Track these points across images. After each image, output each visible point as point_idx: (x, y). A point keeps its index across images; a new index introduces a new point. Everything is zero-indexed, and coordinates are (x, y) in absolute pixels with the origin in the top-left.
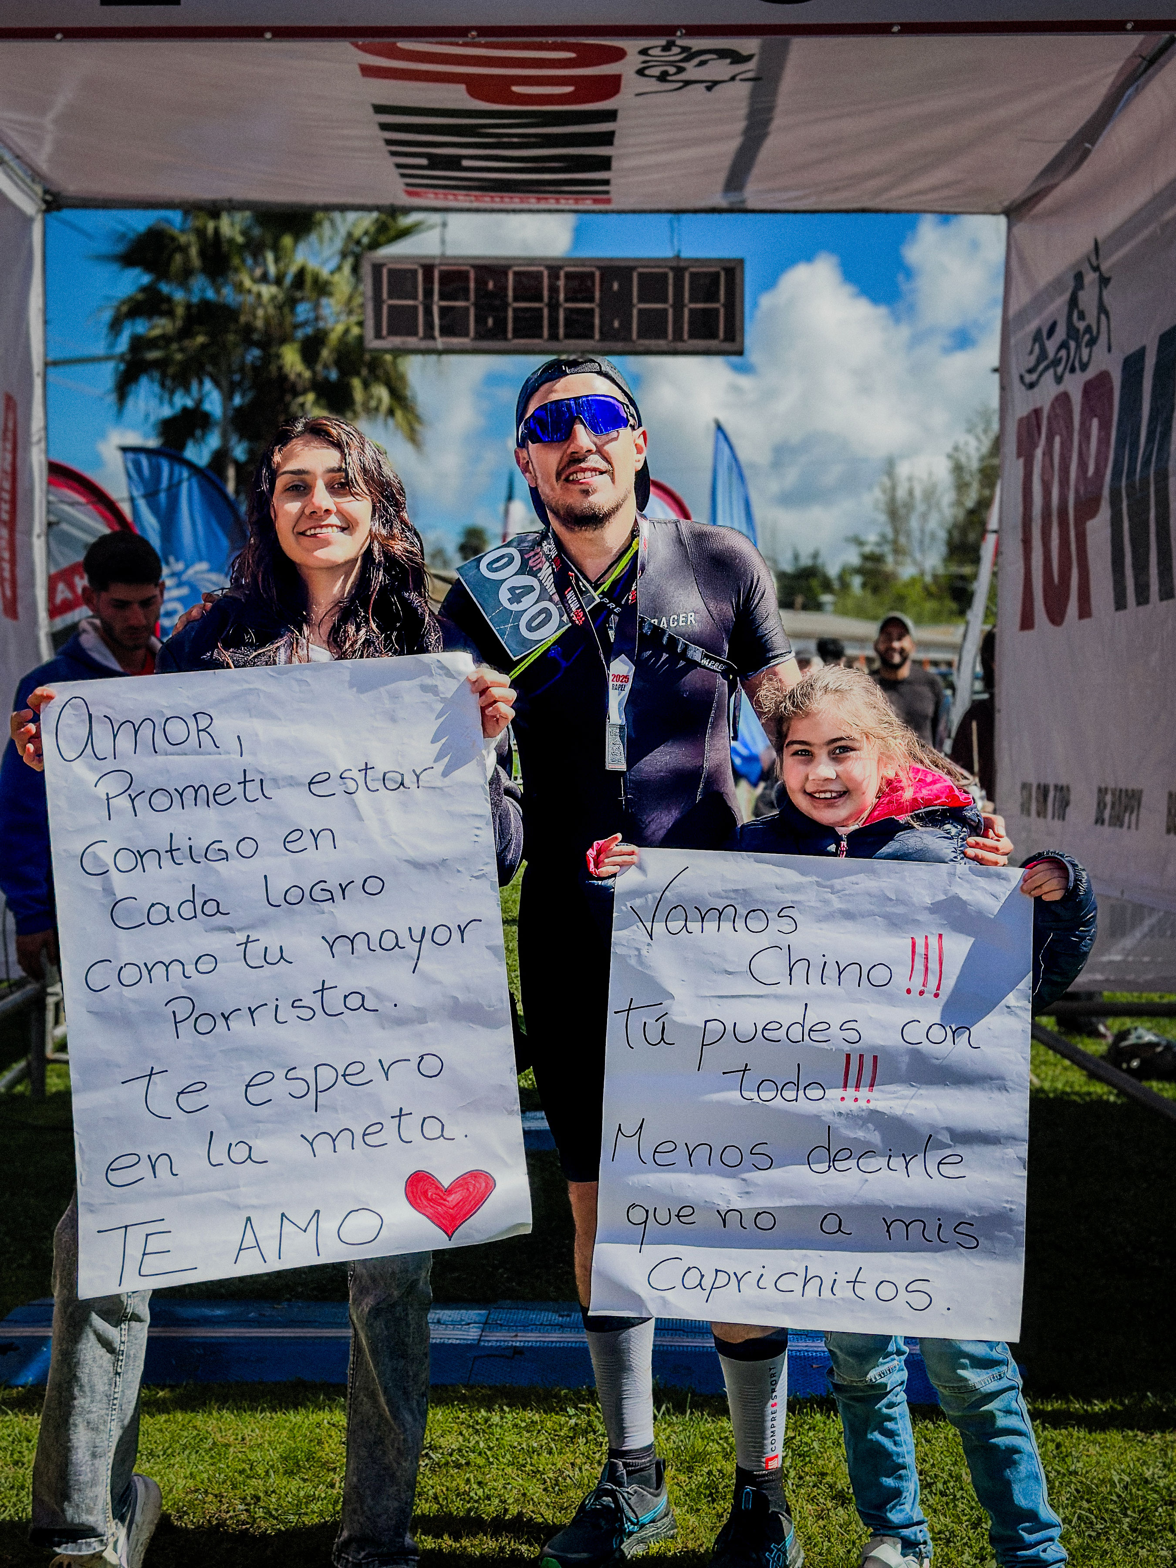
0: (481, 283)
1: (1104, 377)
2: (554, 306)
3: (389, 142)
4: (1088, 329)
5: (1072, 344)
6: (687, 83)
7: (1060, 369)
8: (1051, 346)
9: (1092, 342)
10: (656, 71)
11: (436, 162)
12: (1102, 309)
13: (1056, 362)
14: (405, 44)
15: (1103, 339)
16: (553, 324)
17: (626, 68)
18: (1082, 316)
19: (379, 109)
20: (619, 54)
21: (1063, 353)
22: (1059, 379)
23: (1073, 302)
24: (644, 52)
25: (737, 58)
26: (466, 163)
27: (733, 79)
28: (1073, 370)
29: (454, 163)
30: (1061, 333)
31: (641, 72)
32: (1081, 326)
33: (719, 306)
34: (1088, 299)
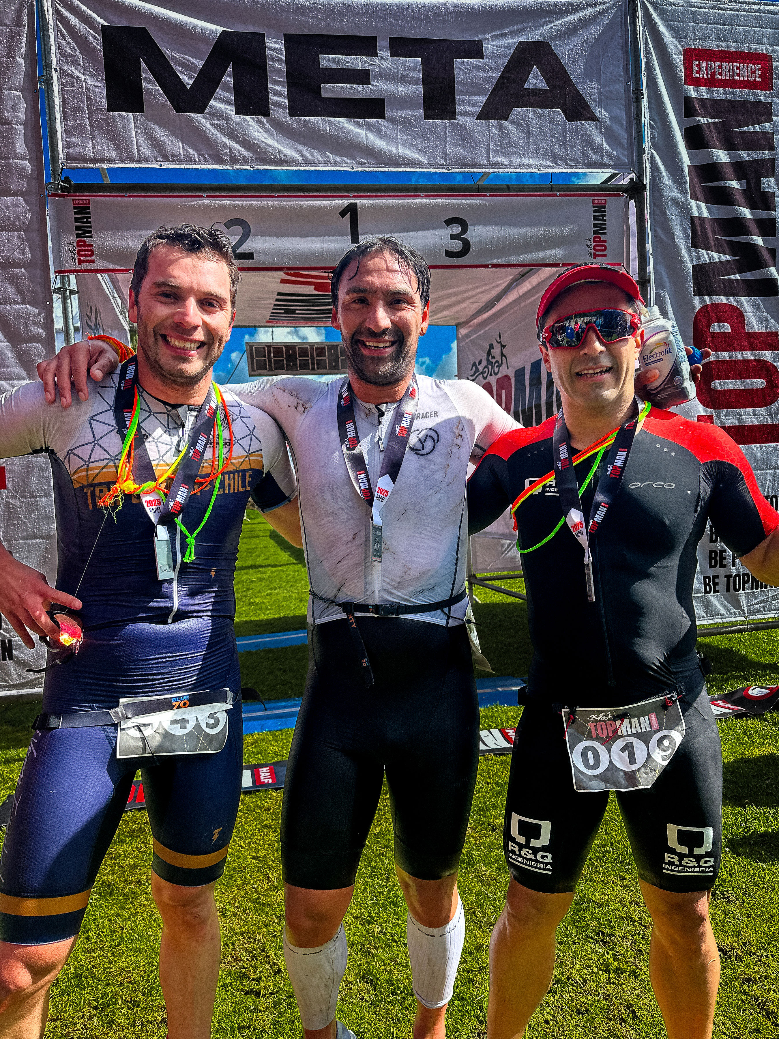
0: (287, 352)
1: (507, 377)
2: (312, 358)
3: (274, 305)
4: (497, 362)
5: (490, 367)
7: (485, 375)
8: (481, 368)
9: (499, 366)
11: (287, 312)
12: (502, 355)
13: (482, 373)
15: (504, 365)
16: (313, 364)
18: (493, 357)
19: (280, 294)
21: (486, 370)
22: (485, 378)
23: (489, 353)
26: (297, 312)
28: (491, 375)
29: (293, 312)
30: (484, 363)
32: (494, 361)
34: (496, 351)
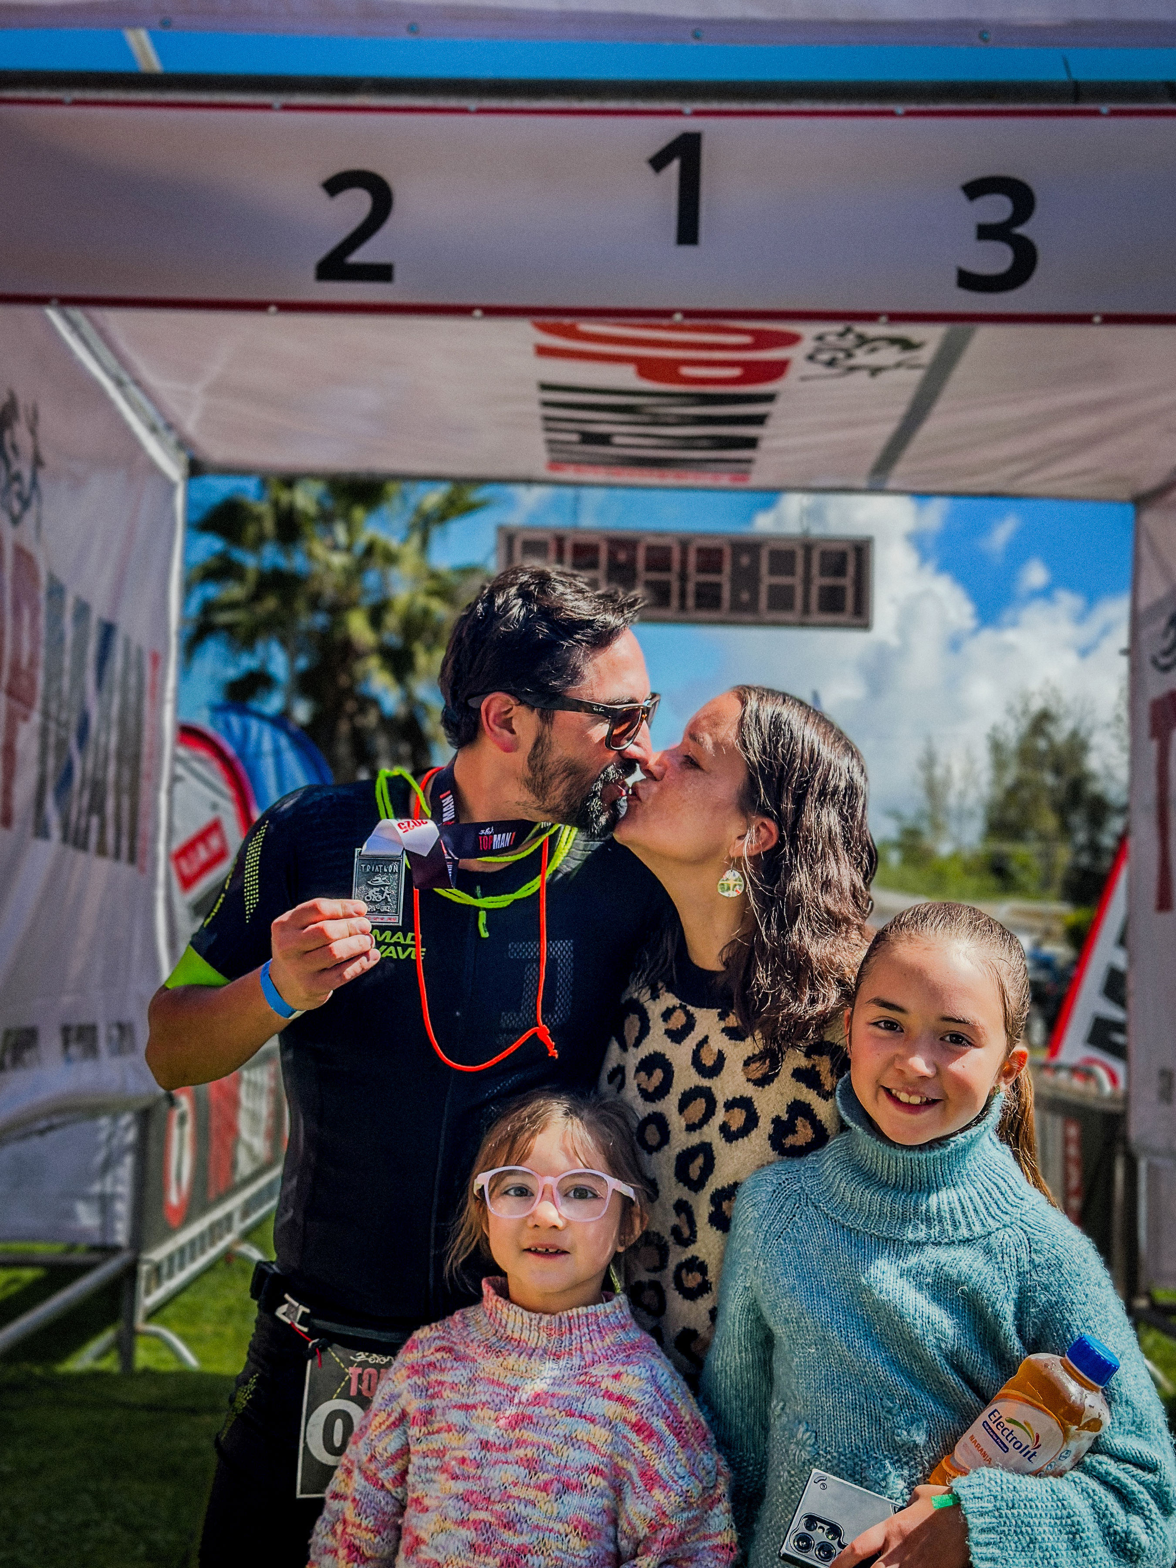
0: (612, 555)
2: (683, 577)
3: (547, 419)
6: (852, 369)
10: (825, 357)
14: (587, 326)
16: (683, 595)
17: (795, 354)
19: (545, 387)
20: (792, 339)
24: (820, 338)
25: (906, 344)
26: (618, 440)
27: (898, 365)
29: (604, 439)
31: (811, 358)
33: (847, 582)
